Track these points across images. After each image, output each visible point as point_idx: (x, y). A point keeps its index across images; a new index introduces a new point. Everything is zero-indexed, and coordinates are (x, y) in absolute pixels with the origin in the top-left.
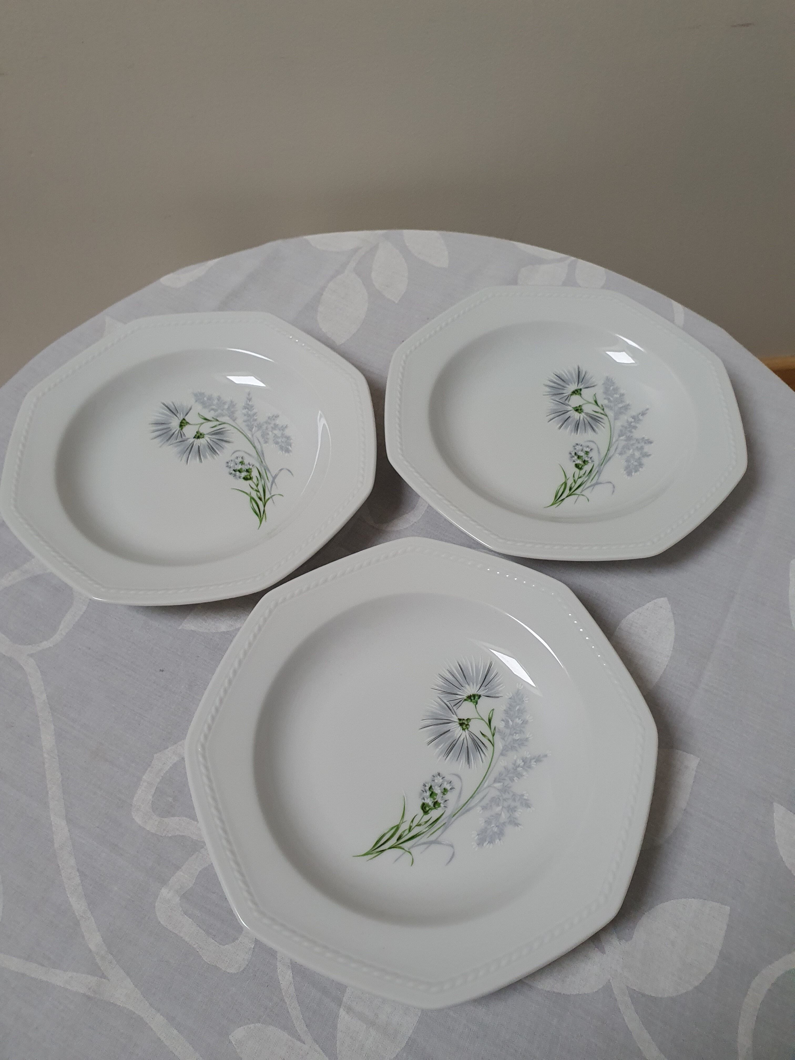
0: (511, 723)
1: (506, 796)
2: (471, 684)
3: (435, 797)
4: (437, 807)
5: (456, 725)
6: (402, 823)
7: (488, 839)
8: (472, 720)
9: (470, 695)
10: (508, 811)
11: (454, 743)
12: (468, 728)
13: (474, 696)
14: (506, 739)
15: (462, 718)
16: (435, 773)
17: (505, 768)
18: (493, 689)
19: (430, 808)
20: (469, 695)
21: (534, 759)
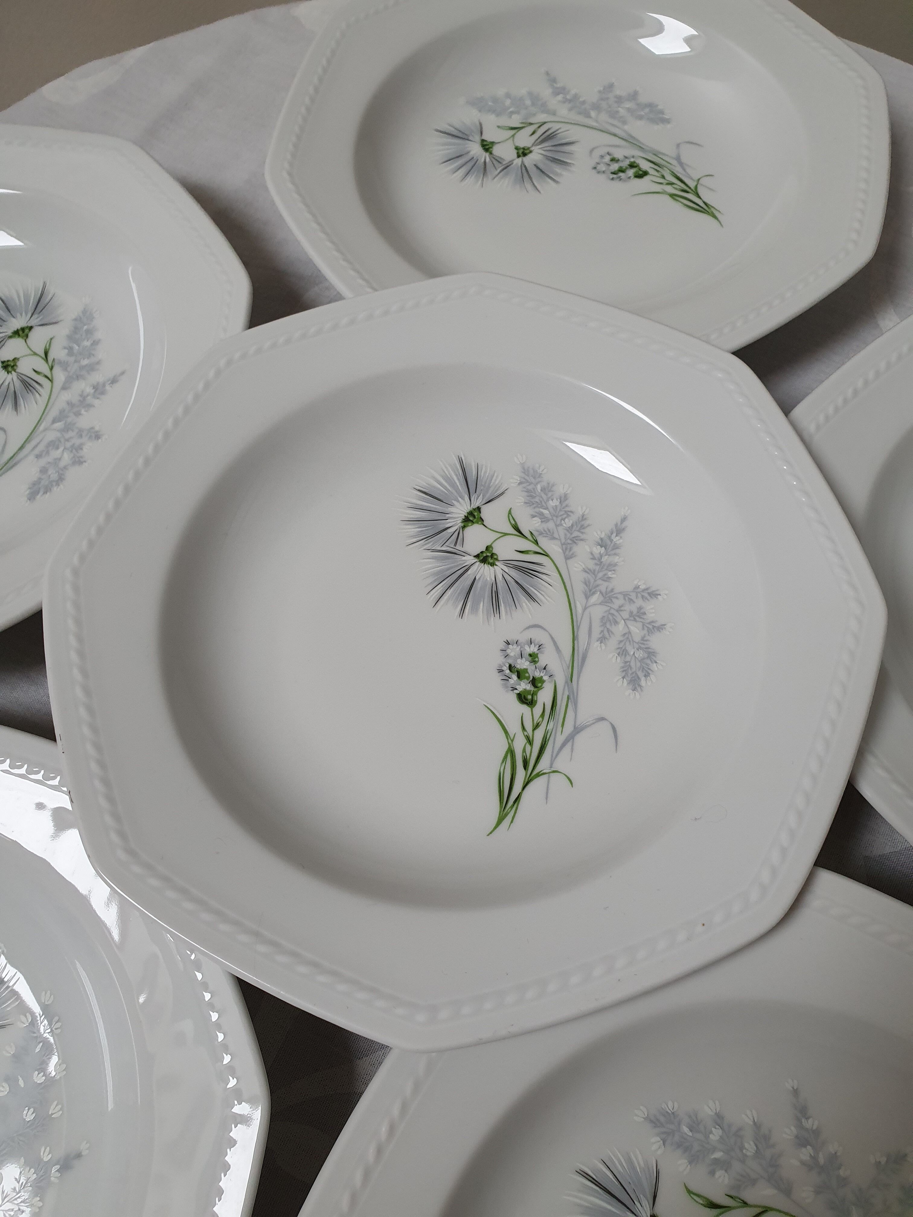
0: (546, 512)
1: (617, 603)
2: (455, 502)
3: (527, 675)
4: (539, 685)
5: (478, 566)
6: (512, 741)
7: (641, 674)
8: (493, 546)
9: (465, 516)
10: (635, 620)
11: (494, 589)
12: (497, 559)
13: (471, 513)
14: (556, 535)
15: (479, 552)
16: (501, 644)
17: (586, 572)
18: (489, 487)
19: (532, 693)
20: (464, 518)
21: (612, 533)
